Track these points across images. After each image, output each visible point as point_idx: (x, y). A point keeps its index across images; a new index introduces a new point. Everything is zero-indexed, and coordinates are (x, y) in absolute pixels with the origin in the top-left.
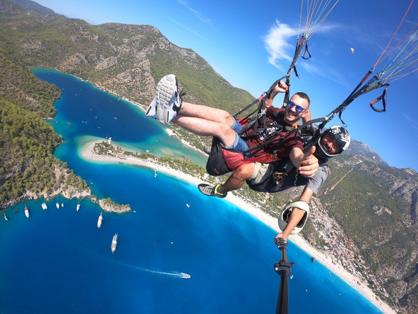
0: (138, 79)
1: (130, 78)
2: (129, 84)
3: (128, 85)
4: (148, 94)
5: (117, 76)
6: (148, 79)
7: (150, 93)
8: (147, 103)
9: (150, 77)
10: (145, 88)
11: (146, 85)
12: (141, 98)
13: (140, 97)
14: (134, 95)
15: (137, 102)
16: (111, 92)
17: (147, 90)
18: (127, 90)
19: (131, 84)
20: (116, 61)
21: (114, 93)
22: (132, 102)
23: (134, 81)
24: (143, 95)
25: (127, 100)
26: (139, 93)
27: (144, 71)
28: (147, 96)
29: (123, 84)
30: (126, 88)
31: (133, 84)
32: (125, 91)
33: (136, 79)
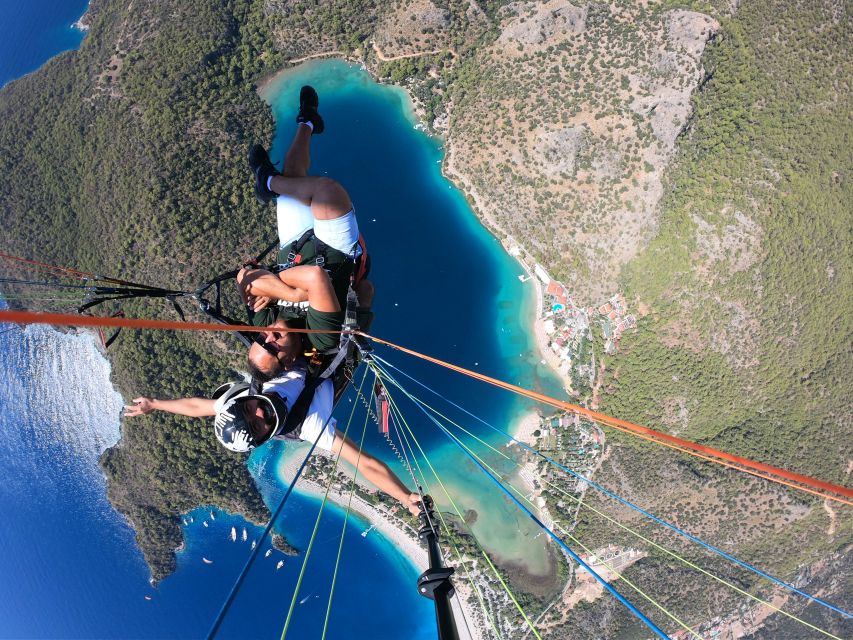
2: (555, 189)
3: (549, 195)
4: (601, 246)
7: (611, 242)
12: (566, 257)
13: (566, 249)
14: (549, 238)
16: (481, 208)
17: (608, 227)
18: (533, 214)
19: (565, 189)
21: (487, 215)
23: (581, 175)
24: (582, 246)
26: (573, 234)
27: (648, 138)
28: (590, 252)
31: (570, 187)
32: (525, 215)
33: (595, 169)
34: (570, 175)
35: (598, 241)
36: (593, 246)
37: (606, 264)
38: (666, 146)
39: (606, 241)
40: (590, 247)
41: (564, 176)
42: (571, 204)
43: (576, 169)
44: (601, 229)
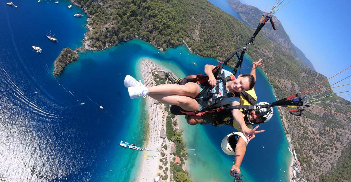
0: (323, 139)
1: (316, 130)
2: (310, 133)
3: (307, 133)
4: (317, 161)
5: (306, 119)
6: (334, 150)
7: (321, 162)
8: (305, 166)
9: (339, 151)
10: (322, 154)
11: (326, 152)
12: (305, 156)
13: (305, 153)
14: (302, 146)
15: (296, 153)
16: (284, 121)
17: (321, 157)
18: (300, 134)
19: (312, 136)
20: (322, 114)
21: (285, 124)
22: (291, 148)
23: (318, 136)
24: (311, 157)
25: (290, 140)
26: (310, 150)
27: (338, 140)
28: (313, 161)
29: (303, 127)
30: (302, 132)
31: (314, 137)
32: (298, 133)
33: (322, 137)
34: (316, 133)
35: (317, 159)
36: (315, 159)
37: (318, 168)
38: (344, 144)
39: (319, 161)
40: (313, 159)
41: (313, 133)
42: (313, 141)
43: (317, 134)
44: (319, 156)
